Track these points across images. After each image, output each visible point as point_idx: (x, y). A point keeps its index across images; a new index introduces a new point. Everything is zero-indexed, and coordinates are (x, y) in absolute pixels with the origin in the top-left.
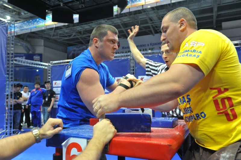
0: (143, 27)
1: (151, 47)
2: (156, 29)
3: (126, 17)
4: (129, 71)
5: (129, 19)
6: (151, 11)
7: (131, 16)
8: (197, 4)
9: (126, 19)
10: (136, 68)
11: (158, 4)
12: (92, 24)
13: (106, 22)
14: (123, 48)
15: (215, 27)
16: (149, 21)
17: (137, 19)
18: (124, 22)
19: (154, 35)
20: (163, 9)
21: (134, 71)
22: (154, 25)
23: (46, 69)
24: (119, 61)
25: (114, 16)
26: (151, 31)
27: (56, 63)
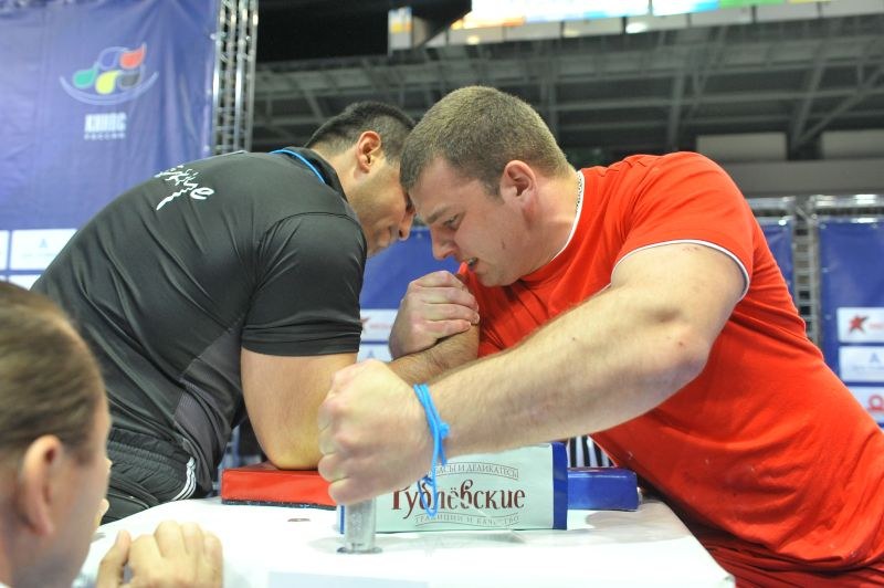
8: (636, 54)
11: (512, 36)
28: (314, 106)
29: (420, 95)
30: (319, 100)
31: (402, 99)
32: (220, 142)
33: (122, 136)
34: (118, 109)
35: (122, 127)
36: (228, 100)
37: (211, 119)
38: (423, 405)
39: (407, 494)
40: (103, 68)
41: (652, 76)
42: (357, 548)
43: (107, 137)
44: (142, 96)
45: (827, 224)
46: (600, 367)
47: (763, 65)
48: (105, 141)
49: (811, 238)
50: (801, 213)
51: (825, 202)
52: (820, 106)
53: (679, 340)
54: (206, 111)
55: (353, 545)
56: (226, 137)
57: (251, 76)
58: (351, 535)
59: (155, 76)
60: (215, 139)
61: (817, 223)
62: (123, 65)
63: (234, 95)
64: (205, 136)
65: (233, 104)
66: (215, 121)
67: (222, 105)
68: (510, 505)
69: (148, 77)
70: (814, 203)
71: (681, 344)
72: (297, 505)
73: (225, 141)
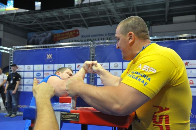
0: (102, 18)
1: (109, 37)
2: (114, 20)
3: (86, 7)
4: (89, 58)
5: (88, 10)
6: (109, 3)
7: (91, 7)
9: (86, 10)
10: (96, 55)
12: (53, 12)
13: (67, 11)
14: (82, 36)
15: (167, 21)
16: (107, 12)
17: (96, 10)
18: (84, 12)
19: (111, 26)
20: (121, 2)
21: (94, 59)
22: (112, 16)
23: (9, 54)
24: (80, 48)
25: (75, 6)
26: (109, 22)
27: (18, 49)
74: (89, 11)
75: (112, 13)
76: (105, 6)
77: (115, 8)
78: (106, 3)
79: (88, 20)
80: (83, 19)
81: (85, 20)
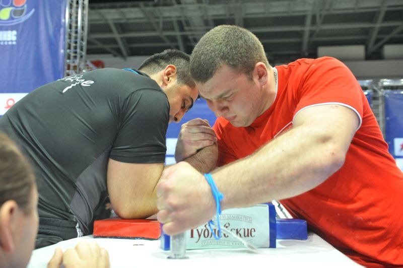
5: (140, 15)
8: (286, 3)
15: (306, 54)
17: (158, 18)
18: (128, 19)
28: (113, 28)
29: (171, 22)
30: (116, 24)
31: (161, 25)
32: (69, 48)
33: (14, 43)
34: (12, 28)
35: (14, 38)
36: (74, 25)
37: (64, 35)
38: (210, 184)
39: (197, 230)
40: (3, 5)
41: (295, 14)
42: (177, 257)
43: (6, 43)
44: (25, 22)
45: (389, 94)
46: (296, 165)
47: (353, 9)
48: (4, 46)
49: (380, 101)
50: (375, 88)
51: (387, 82)
52: (382, 31)
53: (332, 152)
54: (62, 30)
55: (175, 255)
56: (73, 45)
57: (86, 12)
58: (173, 250)
59: (33, 10)
60: (67, 46)
61: (384, 94)
62: (14, 4)
63: (77, 22)
64: (61, 44)
65: (77, 27)
66: (67, 36)
67: (70, 27)
68: (248, 235)
69: (28, 12)
70: (382, 83)
71: (333, 154)
72: (134, 238)
73: (72, 48)
74: (140, 18)
75: (193, 28)
76: (182, 9)
77: (202, 17)
78: (186, 3)
79: (128, 41)
80: (116, 35)
81: (122, 38)
